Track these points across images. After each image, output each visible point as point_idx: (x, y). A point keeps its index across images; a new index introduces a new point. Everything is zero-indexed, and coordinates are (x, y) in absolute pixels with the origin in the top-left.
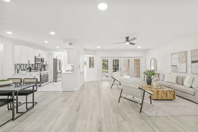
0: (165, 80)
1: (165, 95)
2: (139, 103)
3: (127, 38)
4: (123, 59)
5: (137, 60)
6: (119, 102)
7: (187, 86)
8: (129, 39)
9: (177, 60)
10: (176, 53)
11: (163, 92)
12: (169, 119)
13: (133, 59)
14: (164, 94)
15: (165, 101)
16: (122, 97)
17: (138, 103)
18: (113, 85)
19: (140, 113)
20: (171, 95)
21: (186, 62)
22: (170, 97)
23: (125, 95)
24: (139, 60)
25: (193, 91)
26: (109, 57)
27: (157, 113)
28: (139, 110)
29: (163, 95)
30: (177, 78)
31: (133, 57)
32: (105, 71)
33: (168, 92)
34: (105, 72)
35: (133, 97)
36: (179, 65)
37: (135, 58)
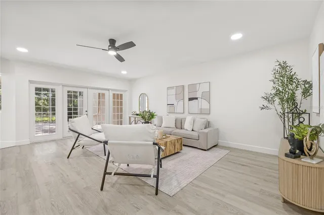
0: (163, 125)
1: (173, 147)
2: (152, 176)
3: (112, 42)
4: (91, 92)
5: (118, 95)
6: (102, 189)
7: (189, 130)
8: (117, 45)
9: (174, 96)
10: (172, 88)
11: (171, 142)
12: (197, 186)
13: (111, 93)
15: (174, 156)
16: (110, 174)
17: (149, 176)
18: (73, 148)
19: (156, 196)
20: (179, 145)
21: (183, 99)
22: (177, 148)
23: (117, 164)
24: (121, 95)
25: (197, 135)
26: (59, 85)
27: (179, 183)
28: (154, 192)
29: (171, 148)
30: (176, 120)
31: (113, 90)
32: (39, 119)
33: (176, 142)
34: (42, 121)
35: (128, 165)
36: (175, 104)
37: (114, 92)
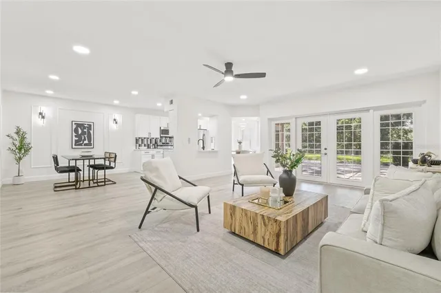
1: (251, 227)
3: (229, 66)
11: (246, 215)
14: (248, 223)
20: (268, 233)
22: (263, 238)
29: (244, 224)
33: (259, 219)
